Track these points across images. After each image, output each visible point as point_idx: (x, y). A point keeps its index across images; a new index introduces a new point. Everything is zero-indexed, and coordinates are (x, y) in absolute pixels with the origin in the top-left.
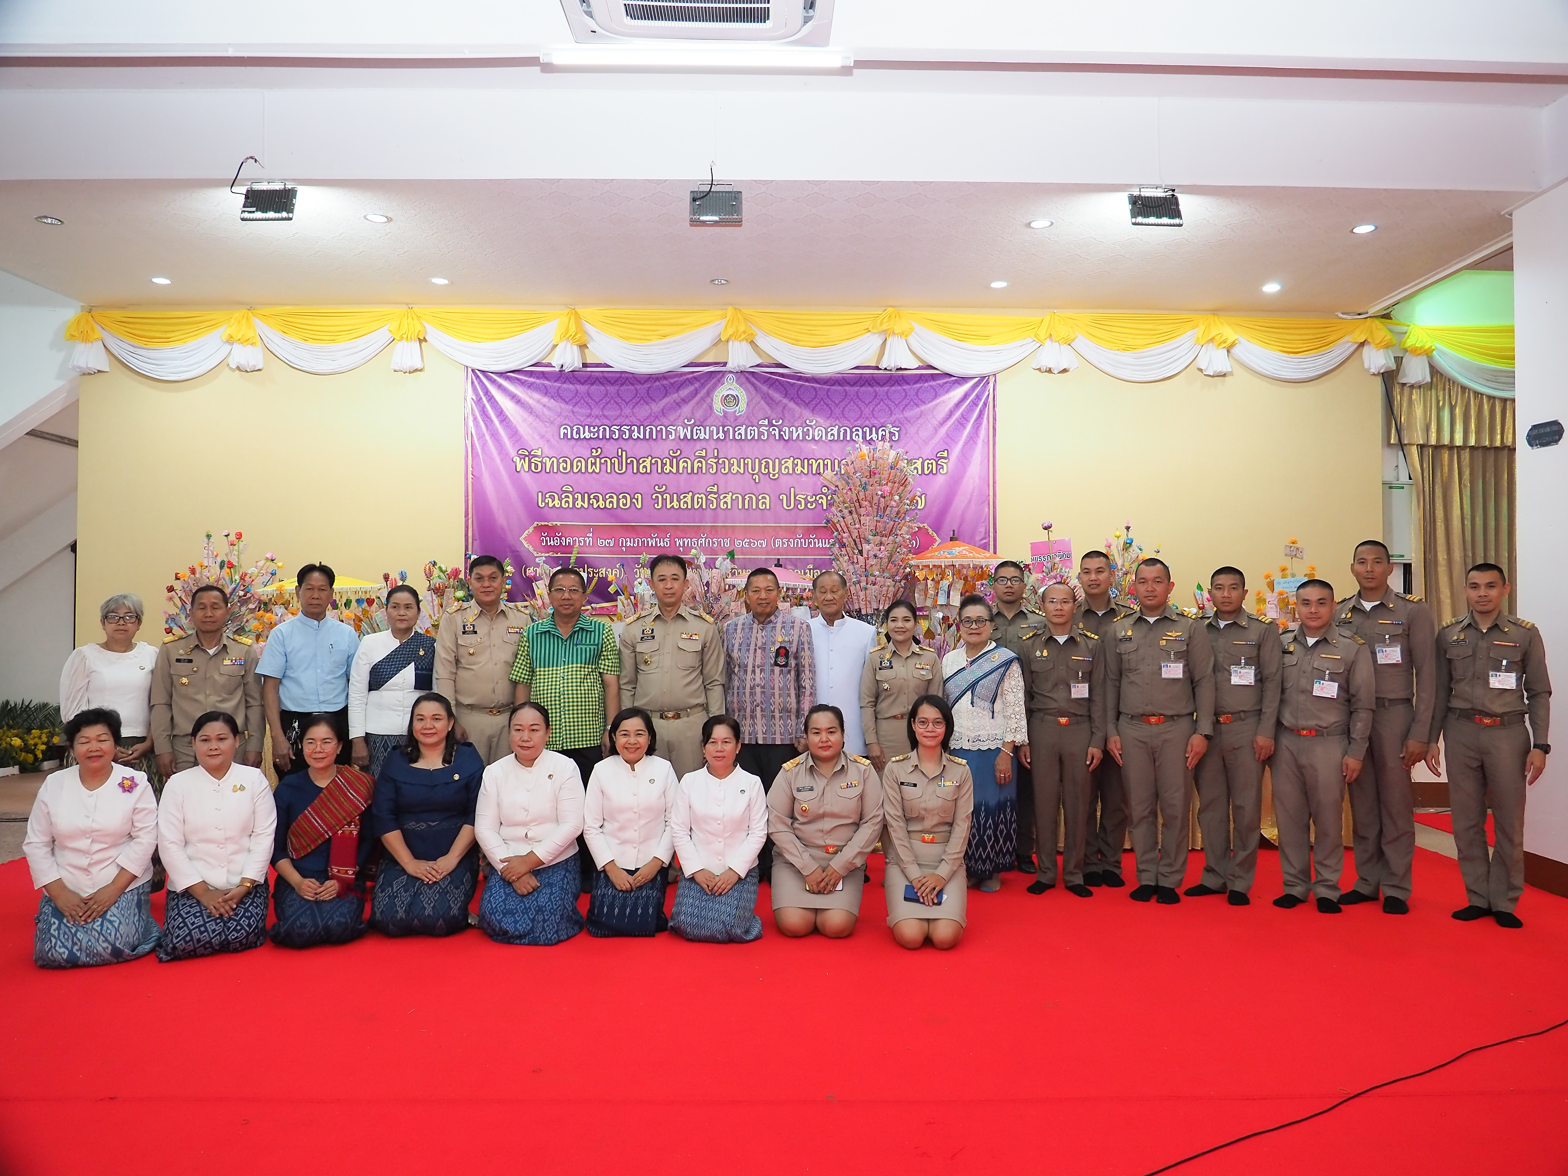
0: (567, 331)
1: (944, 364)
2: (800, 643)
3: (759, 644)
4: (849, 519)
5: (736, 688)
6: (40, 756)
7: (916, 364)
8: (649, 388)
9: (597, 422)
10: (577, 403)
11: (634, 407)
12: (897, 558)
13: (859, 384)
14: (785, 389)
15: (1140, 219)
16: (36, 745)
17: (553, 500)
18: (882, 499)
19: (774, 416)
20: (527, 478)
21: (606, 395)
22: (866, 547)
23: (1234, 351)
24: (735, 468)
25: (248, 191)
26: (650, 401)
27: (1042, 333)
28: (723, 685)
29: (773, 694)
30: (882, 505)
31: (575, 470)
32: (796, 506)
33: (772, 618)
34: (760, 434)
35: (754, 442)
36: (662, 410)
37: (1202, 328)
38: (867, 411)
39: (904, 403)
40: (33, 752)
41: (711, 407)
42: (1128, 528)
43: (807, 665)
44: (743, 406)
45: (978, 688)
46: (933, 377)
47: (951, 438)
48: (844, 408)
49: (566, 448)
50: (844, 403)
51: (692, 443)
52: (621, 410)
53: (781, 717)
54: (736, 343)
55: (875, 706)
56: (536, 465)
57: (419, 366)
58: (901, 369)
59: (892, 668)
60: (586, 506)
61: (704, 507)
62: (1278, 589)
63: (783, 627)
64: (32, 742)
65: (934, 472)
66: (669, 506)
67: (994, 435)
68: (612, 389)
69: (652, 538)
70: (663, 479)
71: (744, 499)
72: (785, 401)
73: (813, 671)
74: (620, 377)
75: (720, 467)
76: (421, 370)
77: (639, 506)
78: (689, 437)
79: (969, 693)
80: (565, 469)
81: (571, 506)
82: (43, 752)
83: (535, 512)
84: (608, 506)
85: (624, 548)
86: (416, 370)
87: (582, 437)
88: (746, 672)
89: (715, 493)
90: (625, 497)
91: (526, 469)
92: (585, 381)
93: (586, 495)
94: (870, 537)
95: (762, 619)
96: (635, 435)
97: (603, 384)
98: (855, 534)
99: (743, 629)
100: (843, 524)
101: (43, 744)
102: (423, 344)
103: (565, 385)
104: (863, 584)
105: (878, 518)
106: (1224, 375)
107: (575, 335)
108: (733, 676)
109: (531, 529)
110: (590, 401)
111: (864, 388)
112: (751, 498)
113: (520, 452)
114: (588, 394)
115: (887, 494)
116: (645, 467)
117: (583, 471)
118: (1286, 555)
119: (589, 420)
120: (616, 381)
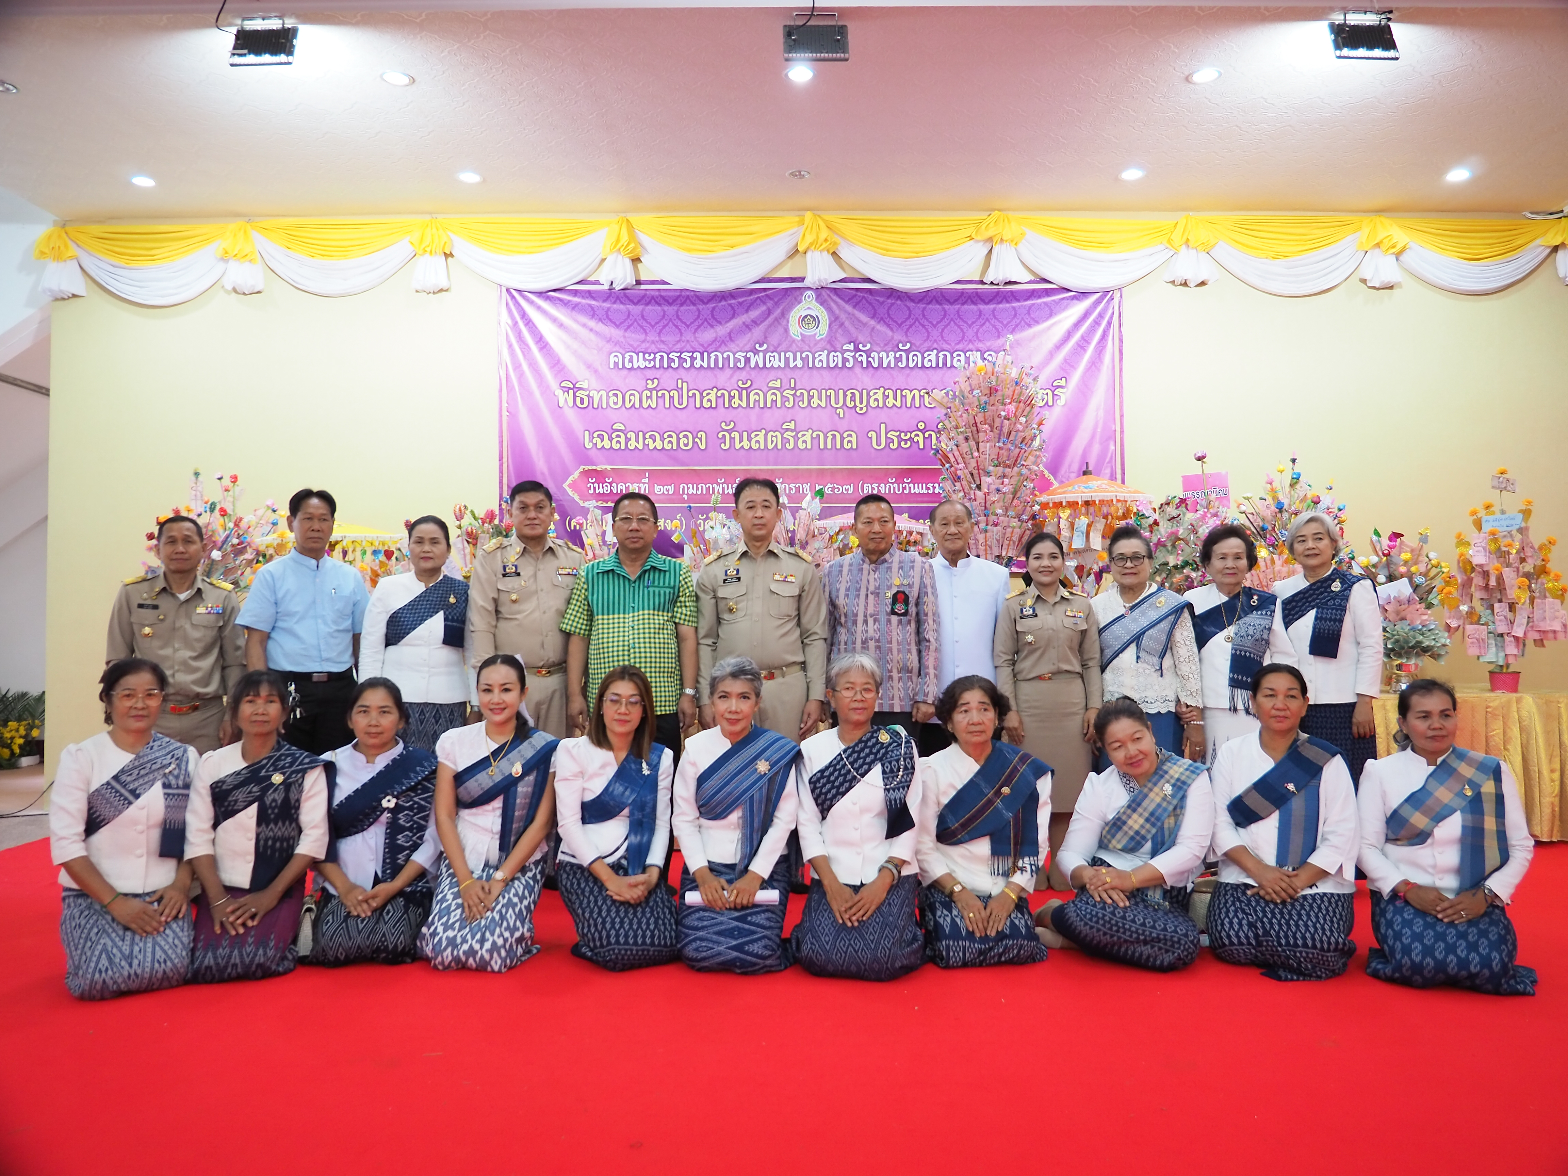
0: (618, 241)
1: (1059, 276)
2: (923, 586)
3: (871, 588)
4: (964, 447)
5: (842, 643)
6: (17, 751)
7: (1029, 277)
8: (714, 308)
9: (653, 348)
10: (629, 327)
11: (696, 330)
12: (1025, 494)
13: (960, 301)
14: (873, 307)
15: (1346, 52)
16: (12, 738)
17: (602, 440)
18: (1006, 422)
19: (861, 338)
20: (571, 414)
21: (664, 316)
22: (986, 480)
23: (1404, 258)
24: (815, 402)
25: (238, 31)
26: (715, 323)
27: (1177, 238)
28: (825, 639)
29: (891, 650)
30: (1005, 430)
31: (628, 405)
32: (887, 445)
33: (887, 556)
34: (845, 360)
35: (837, 371)
36: (730, 334)
37: (1366, 231)
38: (970, 333)
39: (1013, 323)
40: (9, 746)
41: (786, 330)
42: (1294, 461)
43: (930, 614)
44: (824, 328)
45: (1145, 641)
46: (1048, 292)
47: (1069, 365)
48: (943, 330)
49: (618, 379)
50: (943, 323)
51: (765, 372)
52: (681, 334)
53: (900, 678)
54: (817, 254)
55: (1014, 664)
56: (582, 400)
57: (444, 284)
58: (1010, 283)
59: (1036, 616)
60: (640, 447)
61: (779, 447)
62: (1487, 528)
63: (901, 568)
64: (8, 735)
65: (1050, 403)
66: (738, 446)
67: (1121, 360)
68: (671, 310)
69: (718, 484)
70: (731, 415)
71: (826, 438)
72: (872, 322)
73: (937, 621)
74: (679, 296)
75: (797, 400)
76: (447, 290)
77: (703, 447)
78: (761, 365)
79: (1133, 646)
80: (615, 404)
81: (623, 447)
82: (20, 746)
83: (581, 455)
84: (666, 447)
85: (685, 497)
86: (441, 290)
87: (635, 366)
88: (855, 622)
89: (792, 431)
90: (686, 436)
91: (571, 404)
92: (639, 301)
93: (641, 434)
94: (991, 468)
95: (874, 558)
96: (698, 363)
97: (659, 305)
98: (973, 463)
99: (850, 571)
100: (957, 453)
101: (21, 737)
102: (450, 259)
103: (615, 306)
104: (982, 525)
105: (1001, 444)
106: (1391, 288)
107: (628, 245)
108: (839, 629)
109: (576, 475)
110: (645, 324)
111: (966, 306)
112: (834, 436)
113: (563, 384)
114: (643, 317)
115: (1011, 415)
116: (709, 400)
117: (637, 406)
118: (1493, 487)
119: (644, 346)
120: (674, 301)
